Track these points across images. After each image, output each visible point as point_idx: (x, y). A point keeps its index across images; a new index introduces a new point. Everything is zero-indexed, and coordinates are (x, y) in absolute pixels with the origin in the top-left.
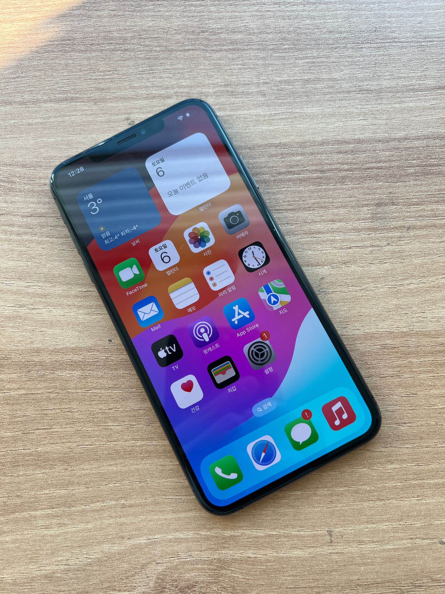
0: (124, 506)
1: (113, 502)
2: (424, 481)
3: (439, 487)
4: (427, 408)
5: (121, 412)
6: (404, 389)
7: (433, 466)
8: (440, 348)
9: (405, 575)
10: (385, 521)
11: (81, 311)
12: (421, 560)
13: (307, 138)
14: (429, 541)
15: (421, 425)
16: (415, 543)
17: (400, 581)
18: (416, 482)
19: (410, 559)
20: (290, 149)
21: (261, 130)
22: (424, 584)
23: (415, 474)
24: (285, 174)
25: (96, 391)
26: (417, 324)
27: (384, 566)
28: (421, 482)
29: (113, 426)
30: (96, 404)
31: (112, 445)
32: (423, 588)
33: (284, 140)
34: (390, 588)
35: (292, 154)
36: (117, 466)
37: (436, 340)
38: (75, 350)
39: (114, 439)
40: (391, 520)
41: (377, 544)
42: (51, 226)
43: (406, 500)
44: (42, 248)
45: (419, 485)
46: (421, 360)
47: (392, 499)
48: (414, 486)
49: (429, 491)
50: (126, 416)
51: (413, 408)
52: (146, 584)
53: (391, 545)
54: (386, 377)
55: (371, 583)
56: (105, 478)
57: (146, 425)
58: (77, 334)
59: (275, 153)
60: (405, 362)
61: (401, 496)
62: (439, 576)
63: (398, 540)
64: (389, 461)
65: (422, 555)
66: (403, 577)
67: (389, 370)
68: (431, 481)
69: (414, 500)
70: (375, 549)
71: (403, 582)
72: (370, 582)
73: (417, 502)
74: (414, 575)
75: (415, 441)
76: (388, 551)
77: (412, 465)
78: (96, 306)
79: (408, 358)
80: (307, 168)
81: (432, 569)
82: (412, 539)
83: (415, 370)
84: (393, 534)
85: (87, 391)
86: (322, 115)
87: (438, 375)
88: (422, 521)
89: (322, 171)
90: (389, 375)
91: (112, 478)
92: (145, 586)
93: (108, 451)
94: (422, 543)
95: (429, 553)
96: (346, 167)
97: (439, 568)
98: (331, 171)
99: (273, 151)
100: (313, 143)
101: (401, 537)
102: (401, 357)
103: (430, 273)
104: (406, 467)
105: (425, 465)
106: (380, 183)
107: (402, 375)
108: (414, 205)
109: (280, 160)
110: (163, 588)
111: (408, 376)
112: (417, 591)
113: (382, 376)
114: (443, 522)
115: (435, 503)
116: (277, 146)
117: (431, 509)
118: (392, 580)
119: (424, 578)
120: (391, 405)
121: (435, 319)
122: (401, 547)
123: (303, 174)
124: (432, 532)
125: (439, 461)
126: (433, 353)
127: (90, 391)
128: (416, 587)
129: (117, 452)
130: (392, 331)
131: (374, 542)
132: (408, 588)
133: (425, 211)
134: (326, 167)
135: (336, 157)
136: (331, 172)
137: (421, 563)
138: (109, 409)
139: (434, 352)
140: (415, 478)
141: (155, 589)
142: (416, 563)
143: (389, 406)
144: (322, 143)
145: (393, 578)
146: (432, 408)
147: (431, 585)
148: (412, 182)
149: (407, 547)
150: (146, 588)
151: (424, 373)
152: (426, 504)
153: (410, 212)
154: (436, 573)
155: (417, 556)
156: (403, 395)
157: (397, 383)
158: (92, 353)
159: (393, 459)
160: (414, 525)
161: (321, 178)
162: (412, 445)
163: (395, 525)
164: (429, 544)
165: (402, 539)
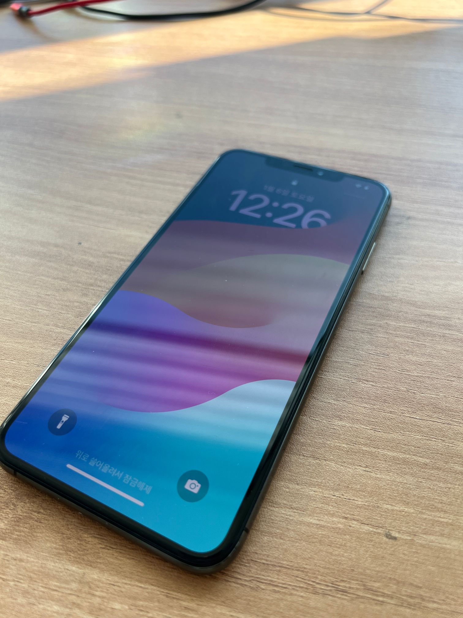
0: (7, 385)
2: (379, 450)
3: (398, 462)
4: (399, 372)
6: (374, 347)
7: (395, 436)
8: (425, 318)
9: (325, 568)
10: (315, 486)
11: (67, 218)
12: (353, 553)
14: (371, 529)
15: (388, 388)
16: (350, 526)
17: (315, 574)
18: (368, 449)
19: (338, 546)
21: (287, 136)
22: (351, 591)
23: (369, 439)
27: (297, 544)
28: (374, 450)
32: (349, 595)
34: (298, 579)
36: (24, 345)
37: (421, 310)
40: (323, 486)
41: (295, 512)
43: (350, 466)
45: (371, 453)
46: (400, 325)
47: (331, 460)
48: (364, 453)
49: (383, 464)
51: (381, 368)
53: (315, 519)
54: (355, 331)
55: (272, 563)
59: (294, 151)
60: (381, 322)
61: (344, 460)
62: (377, 585)
63: (326, 515)
64: (338, 416)
65: (357, 545)
66: (322, 570)
67: (360, 325)
68: (388, 453)
69: (360, 470)
70: (291, 518)
71: (320, 577)
72: (271, 561)
73: (364, 473)
74: (338, 571)
75: (376, 403)
76: (308, 526)
77: (367, 427)
79: (385, 319)
81: (368, 571)
82: (346, 518)
83: (391, 332)
84: (320, 505)
87: (419, 342)
88: (366, 499)
90: (359, 330)
91: (11, 355)
93: (23, 329)
94: (360, 528)
95: (368, 546)
96: (357, 169)
97: (378, 572)
100: (331, 150)
101: (332, 512)
102: (376, 317)
104: (357, 429)
105: (384, 432)
107: (375, 333)
108: (418, 204)
111: (381, 336)
112: (337, 597)
113: (351, 329)
114: (396, 508)
115: (388, 480)
117: (381, 487)
118: (305, 568)
119: (353, 580)
120: (353, 359)
121: (424, 293)
122: (329, 525)
124: (376, 517)
125: (403, 432)
126: (415, 321)
128: (338, 590)
129: (32, 333)
130: (372, 293)
131: (292, 508)
132: (327, 588)
133: (429, 210)
137: (353, 556)
138: (47, 295)
140: (367, 444)
142: (346, 554)
144: (339, 152)
145: (306, 566)
146: (406, 373)
147: (361, 594)
148: (418, 189)
149: (337, 528)
151: (401, 337)
152: (376, 478)
154: (373, 580)
155: (348, 544)
156: (370, 353)
157: (366, 340)
159: (344, 415)
160: (353, 501)
162: (372, 406)
163: (326, 493)
164: (370, 533)
165: (333, 515)
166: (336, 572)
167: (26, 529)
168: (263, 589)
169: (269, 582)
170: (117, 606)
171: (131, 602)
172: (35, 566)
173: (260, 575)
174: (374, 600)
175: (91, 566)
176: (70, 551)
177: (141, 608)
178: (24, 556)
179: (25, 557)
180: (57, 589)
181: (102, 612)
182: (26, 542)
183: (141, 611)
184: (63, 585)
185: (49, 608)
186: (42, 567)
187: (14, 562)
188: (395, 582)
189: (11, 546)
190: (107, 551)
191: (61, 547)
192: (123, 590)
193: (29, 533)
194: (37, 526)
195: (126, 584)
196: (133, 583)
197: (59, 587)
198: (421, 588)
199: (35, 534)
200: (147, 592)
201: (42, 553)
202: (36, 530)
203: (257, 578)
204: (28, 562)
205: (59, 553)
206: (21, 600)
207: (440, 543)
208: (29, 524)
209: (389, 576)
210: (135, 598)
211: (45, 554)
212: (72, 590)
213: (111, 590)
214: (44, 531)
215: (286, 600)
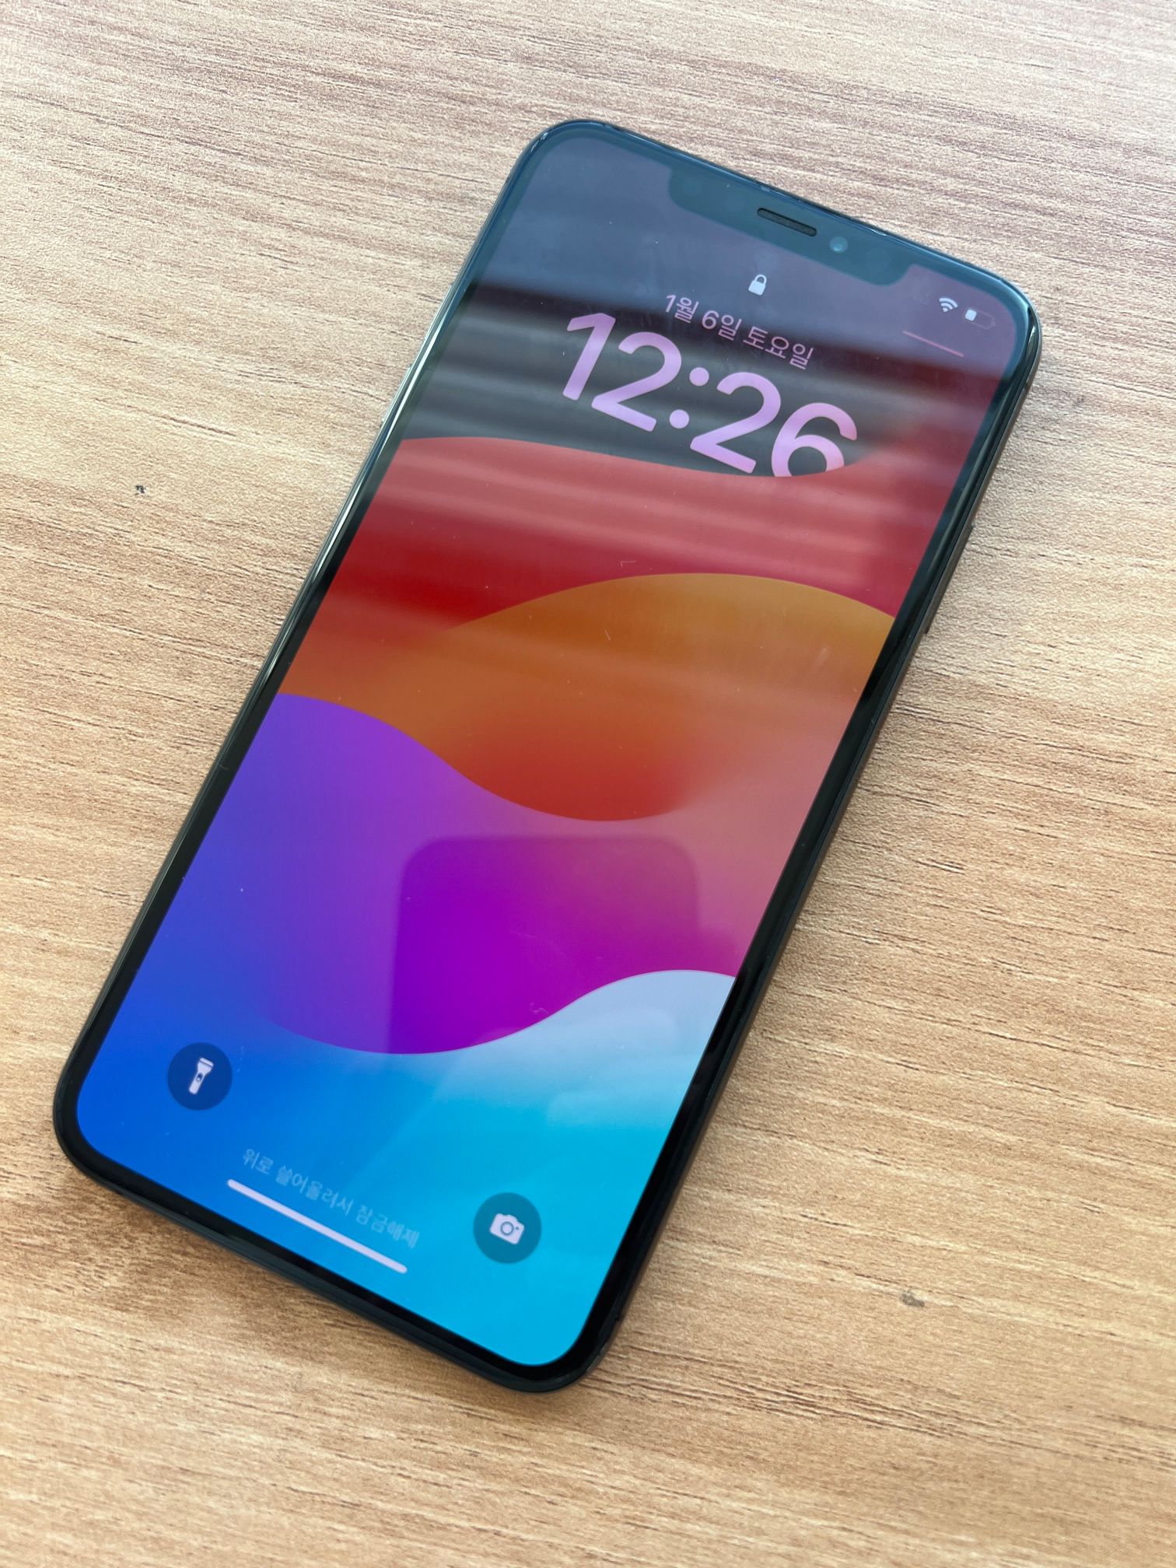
0: (43, 947)
1: (18, 929)
2: (910, 1114)
3: (949, 1142)
4: (982, 914)
5: (114, 690)
6: (930, 843)
7: (948, 1080)
8: (1071, 757)
9: (777, 1361)
10: (765, 1194)
11: (84, 388)
12: (834, 1332)
13: (863, 76)
14: (875, 1286)
15: (950, 958)
16: (832, 1280)
17: (755, 1372)
18: (886, 1111)
19: (805, 1319)
20: (806, 94)
21: (740, 23)
22: (824, 1403)
23: (891, 1087)
24: (772, 159)
25: (61, 615)
26: (1023, 672)
27: (724, 1316)
28: (899, 1113)
29: (79, 721)
30: (51, 651)
31: (61, 771)
32: (817, 1411)
33: (796, 66)
34: (721, 1382)
35: (809, 109)
36: (58, 833)
37: (1065, 731)
38: (36, 489)
39: (72, 757)
40: (784, 1195)
41: (721, 1251)
42: (73, 137)
43: (844, 1151)
44: (31, 190)
45: (893, 1121)
46: (1005, 777)
47: (804, 1137)
48: (878, 1120)
49: (915, 1146)
50: (124, 705)
51: (940, 902)
52: (41, 1176)
53: (762, 1266)
54: (888, 795)
55: (672, 1353)
56: (15, 858)
57: (172, 744)
58: (56, 445)
59: (761, 93)
60: (956, 769)
61: (833, 1137)
62: (874, 1392)
63: (786, 1256)
64: (827, 1031)
65: (843, 1317)
66: (769, 1365)
67: (902, 778)
68: (931, 1122)
69: (865, 1160)
70: (712, 1263)
71: (764, 1378)
72: (669, 1349)
73: (874, 1166)
74: (802, 1366)
75: (918, 997)
76: (748, 1280)
77: (890, 1059)
78: (130, 383)
79: (968, 759)
80: (840, 159)
81: (859, 1367)
82: (826, 1263)
83: (980, 799)
84: (775, 1236)
85: (38, 607)
86: (926, 23)
87: (1042, 831)
88: (870, 1225)
89: (878, 179)
90: (898, 793)
91: (33, 862)
92: (38, 1181)
93: (45, 785)
94: (853, 1284)
95: (864, 1319)
96: (951, 184)
97: (880, 1368)
98: (904, 183)
99: (755, 86)
100: (879, 96)
101: (798, 1251)
102: (947, 752)
103: (1104, 542)
104: (868, 1062)
105: (927, 1071)
106: (1036, 256)
107: (937, 802)
108: (1116, 339)
109: (768, 116)
110: (85, 1199)
111: (953, 809)
112: (797, 1415)
113: (879, 790)
114: (930, 1243)
115: (923, 1182)
116: (772, 77)
117: (906, 1196)
118: (736, 1362)
119: (829, 1383)
120: (877, 877)
121: (1079, 674)
122: (789, 1277)
123: (823, 173)
124: (888, 1262)
125: (968, 1070)
126: (1044, 766)
127: (46, 612)
128: (797, 1402)
129: (71, 795)
130: (944, 673)
131: (714, 1242)
132: (775, 1398)
133: (1144, 367)
134: (892, 171)
135: (930, 148)
136: (905, 187)
137: (833, 1338)
138: (82, 673)
139: (1049, 764)
140: (886, 1100)
141: (63, 1195)
142: (818, 1336)
143: (872, 879)
144: (903, 103)
145: (738, 1359)
146: (996, 917)
147: (842, 1409)
148: (1130, 276)
149: (804, 1284)
150: (39, 1187)
151: (1001, 815)
152: (898, 1178)
153: (1099, 358)
154: (868, 1383)
155: (826, 1316)
156: (920, 860)
157: (914, 822)
158: (82, 510)
159: (840, 1027)
160: (844, 1228)
161: (870, 197)
162: (906, 1004)
163: (789, 1211)
164: (871, 1293)
165: (798, 1258)
166: (797, 1369)
167: (165, 1290)
168: (654, 1401)
169: (665, 1388)
170: (374, 1433)
171: (399, 1425)
172: (198, 1361)
173: (648, 1374)
174: (866, 1419)
175: (312, 1359)
176: (266, 1332)
177: (421, 1437)
178: (174, 1343)
179: (176, 1345)
180: (253, 1404)
181: (347, 1444)
182: (170, 1314)
183: (422, 1441)
184: (263, 1397)
185: (243, 1440)
186: (214, 1363)
187: (156, 1355)
188: (909, 1387)
189: (142, 1322)
190: (339, 1330)
191: (246, 1324)
192: (382, 1404)
193: (173, 1296)
194: (188, 1281)
195: (386, 1392)
196: (398, 1391)
197: (256, 1400)
198: (957, 1398)
199: (186, 1298)
200: (430, 1408)
201: (208, 1337)
202: (187, 1290)
203: (643, 1380)
204: (183, 1353)
205: (243, 1336)
206: (183, 1426)
207: (1009, 1314)
208: (170, 1277)
209: (900, 1376)
210: (407, 1419)
211: (213, 1338)
212: (281, 1404)
213: (359, 1404)
214: (204, 1290)
215: (698, 1420)
